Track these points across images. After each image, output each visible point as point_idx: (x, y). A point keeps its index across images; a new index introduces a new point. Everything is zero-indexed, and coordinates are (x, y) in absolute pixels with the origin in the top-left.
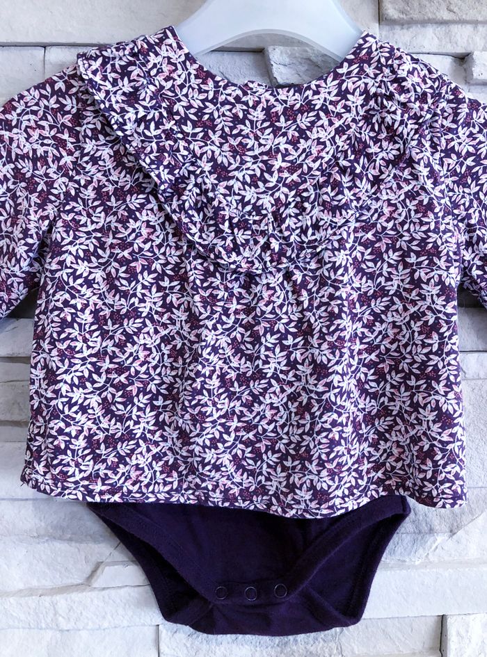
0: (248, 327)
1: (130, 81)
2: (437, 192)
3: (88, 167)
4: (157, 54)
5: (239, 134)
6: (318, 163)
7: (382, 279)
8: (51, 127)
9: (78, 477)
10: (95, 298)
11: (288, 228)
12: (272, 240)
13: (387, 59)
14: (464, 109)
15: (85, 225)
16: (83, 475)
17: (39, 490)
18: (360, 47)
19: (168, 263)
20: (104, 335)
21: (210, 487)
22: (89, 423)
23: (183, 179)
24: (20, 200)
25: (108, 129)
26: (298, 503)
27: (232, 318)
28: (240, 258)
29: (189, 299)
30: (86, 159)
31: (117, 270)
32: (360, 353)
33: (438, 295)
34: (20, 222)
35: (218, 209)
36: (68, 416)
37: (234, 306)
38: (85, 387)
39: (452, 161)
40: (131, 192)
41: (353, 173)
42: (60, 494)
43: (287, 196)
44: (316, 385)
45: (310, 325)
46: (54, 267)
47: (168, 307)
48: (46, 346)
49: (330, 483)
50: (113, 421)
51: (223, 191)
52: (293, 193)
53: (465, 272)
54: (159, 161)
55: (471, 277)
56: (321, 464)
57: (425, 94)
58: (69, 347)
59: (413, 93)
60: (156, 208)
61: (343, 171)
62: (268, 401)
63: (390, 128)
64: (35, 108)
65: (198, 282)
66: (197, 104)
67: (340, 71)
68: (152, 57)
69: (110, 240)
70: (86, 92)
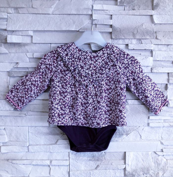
0: (86, 94)
1: (66, 52)
2: (120, 71)
3: (59, 66)
4: (71, 47)
5: (85, 61)
6: (99, 66)
7: (111, 86)
8: (53, 59)
9: (56, 121)
10: (60, 89)
11: (94, 77)
12: (91, 79)
13: (111, 48)
14: (126, 56)
15: (58, 76)
16: (57, 120)
18: (107, 46)
19: (72, 83)
20: (61, 96)
21: (79, 122)
22: (58, 111)
23: (75, 69)
24: (47, 72)
25: (62, 60)
26: (94, 125)
27: (83, 93)
28: (85, 82)
29: (76, 89)
30: (59, 65)
31: (64, 84)
32: (107, 99)
33: (120, 89)
34: (47, 75)
35: (81, 74)
36: (55, 110)
37: (84, 91)
38: (58, 105)
39: (124, 65)
40: (66, 71)
41: (105, 68)
42: (53, 124)
43: (93, 72)
44: (98, 105)
45: (97, 94)
46: (53, 84)
47: (72, 91)
48: (51, 98)
49: (100, 122)
50: (62, 111)
51: (82, 71)
52: (95, 71)
53: (127, 85)
54: (71, 66)
57: (118, 54)
58: (55, 98)
59: (116, 53)
60: (71, 73)
61: (103, 67)
62: (89, 108)
63: (112, 60)
64: (50, 56)
65: (78, 86)
66: (78, 56)
67: (103, 50)
68: (70, 48)
69: (62, 79)
70: (59, 54)
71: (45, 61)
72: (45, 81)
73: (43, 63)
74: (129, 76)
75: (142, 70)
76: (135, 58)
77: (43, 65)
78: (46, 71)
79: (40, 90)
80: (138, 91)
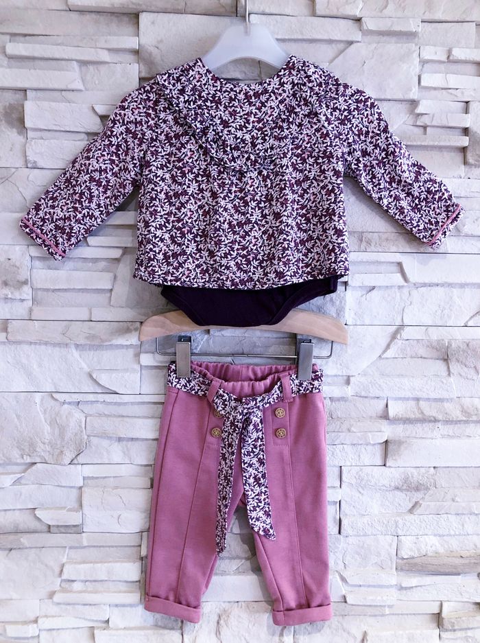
0: (242, 198)
1: (181, 84)
2: (330, 128)
3: (162, 125)
4: (193, 70)
5: (233, 106)
6: (271, 117)
7: (306, 172)
8: (144, 108)
10: (166, 187)
11: (258, 149)
12: (251, 155)
13: (302, 67)
14: (341, 89)
15: (161, 152)
17: (142, 280)
18: (289, 62)
19: (201, 169)
20: (171, 204)
21: (225, 279)
22: (165, 247)
23: (207, 128)
24: (129, 143)
27: (233, 194)
28: (236, 164)
29: (211, 185)
30: (161, 121)
31: (176, 173)
32: (297, 209)
33: (333, 176)
34: (130, 153)
35: (224, 141)
36: (154, 243)
37: (234, 189)
38: (162, 230)
39: (337, 113)
40: (182, 135)
41: (288, 121)
43: (257, 134)
44: (275, 223)
46: (147, 173)
47: (201, 190)
48: (144, 210)
49: (284, 268)
50: (176, 246)
51: (226, 132)
52: (260, 132)
54: (196, 119)
55: (352, 169)
56: (279, 259)
57: (321, 83)
58: (154, 210)
59: (315, 82)
60: (194, 142)
61: (283, 121)
63: (305, 99)
64: (136, 99)
65: (216, 176)
66: (212, 92)
67: (280, 74)
68: (191, 72)
69: (173, 159)
70: (161, 90)
71: (125, 115)
72: (126, 169)
73: (118, 120)
74: (354, 141)
75: (387, 126)
76: (364, 94)
77: (118, 125)
78: (126, 142)
79: (114, 196)
80: (376, 186)
